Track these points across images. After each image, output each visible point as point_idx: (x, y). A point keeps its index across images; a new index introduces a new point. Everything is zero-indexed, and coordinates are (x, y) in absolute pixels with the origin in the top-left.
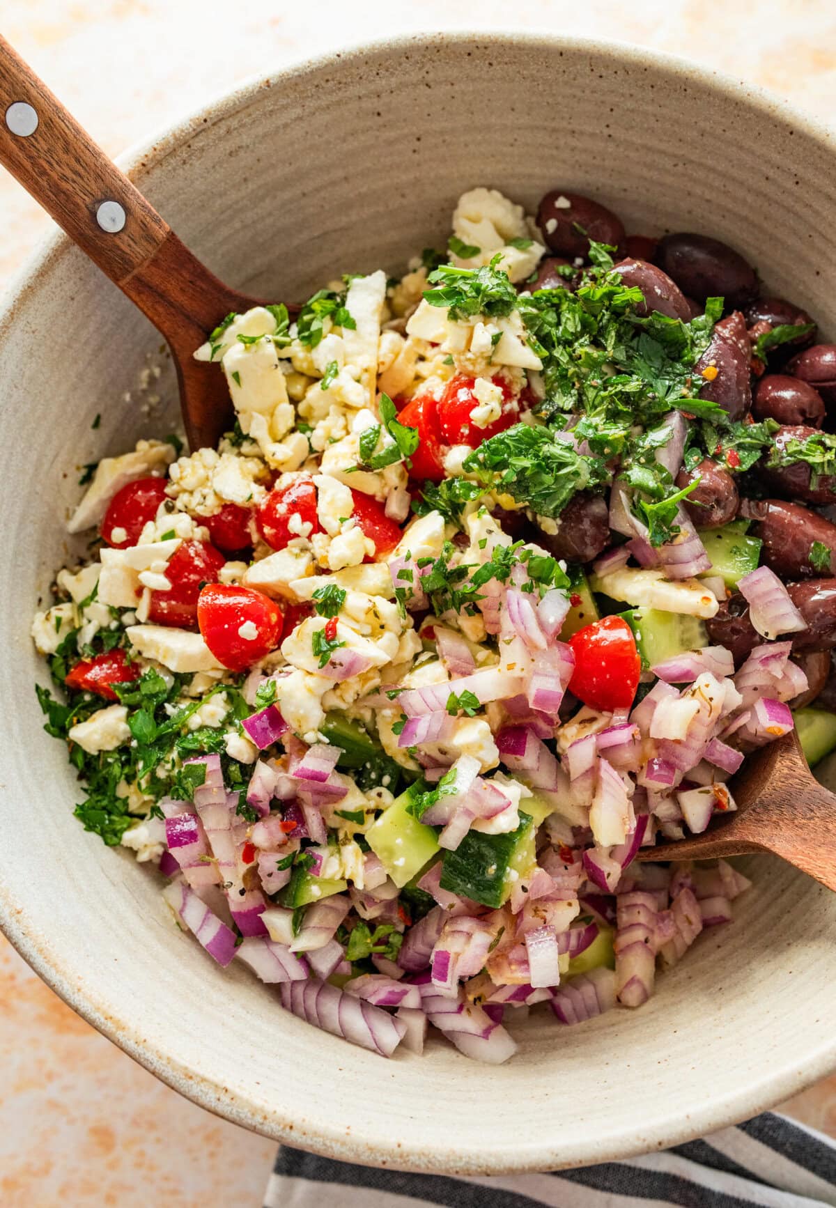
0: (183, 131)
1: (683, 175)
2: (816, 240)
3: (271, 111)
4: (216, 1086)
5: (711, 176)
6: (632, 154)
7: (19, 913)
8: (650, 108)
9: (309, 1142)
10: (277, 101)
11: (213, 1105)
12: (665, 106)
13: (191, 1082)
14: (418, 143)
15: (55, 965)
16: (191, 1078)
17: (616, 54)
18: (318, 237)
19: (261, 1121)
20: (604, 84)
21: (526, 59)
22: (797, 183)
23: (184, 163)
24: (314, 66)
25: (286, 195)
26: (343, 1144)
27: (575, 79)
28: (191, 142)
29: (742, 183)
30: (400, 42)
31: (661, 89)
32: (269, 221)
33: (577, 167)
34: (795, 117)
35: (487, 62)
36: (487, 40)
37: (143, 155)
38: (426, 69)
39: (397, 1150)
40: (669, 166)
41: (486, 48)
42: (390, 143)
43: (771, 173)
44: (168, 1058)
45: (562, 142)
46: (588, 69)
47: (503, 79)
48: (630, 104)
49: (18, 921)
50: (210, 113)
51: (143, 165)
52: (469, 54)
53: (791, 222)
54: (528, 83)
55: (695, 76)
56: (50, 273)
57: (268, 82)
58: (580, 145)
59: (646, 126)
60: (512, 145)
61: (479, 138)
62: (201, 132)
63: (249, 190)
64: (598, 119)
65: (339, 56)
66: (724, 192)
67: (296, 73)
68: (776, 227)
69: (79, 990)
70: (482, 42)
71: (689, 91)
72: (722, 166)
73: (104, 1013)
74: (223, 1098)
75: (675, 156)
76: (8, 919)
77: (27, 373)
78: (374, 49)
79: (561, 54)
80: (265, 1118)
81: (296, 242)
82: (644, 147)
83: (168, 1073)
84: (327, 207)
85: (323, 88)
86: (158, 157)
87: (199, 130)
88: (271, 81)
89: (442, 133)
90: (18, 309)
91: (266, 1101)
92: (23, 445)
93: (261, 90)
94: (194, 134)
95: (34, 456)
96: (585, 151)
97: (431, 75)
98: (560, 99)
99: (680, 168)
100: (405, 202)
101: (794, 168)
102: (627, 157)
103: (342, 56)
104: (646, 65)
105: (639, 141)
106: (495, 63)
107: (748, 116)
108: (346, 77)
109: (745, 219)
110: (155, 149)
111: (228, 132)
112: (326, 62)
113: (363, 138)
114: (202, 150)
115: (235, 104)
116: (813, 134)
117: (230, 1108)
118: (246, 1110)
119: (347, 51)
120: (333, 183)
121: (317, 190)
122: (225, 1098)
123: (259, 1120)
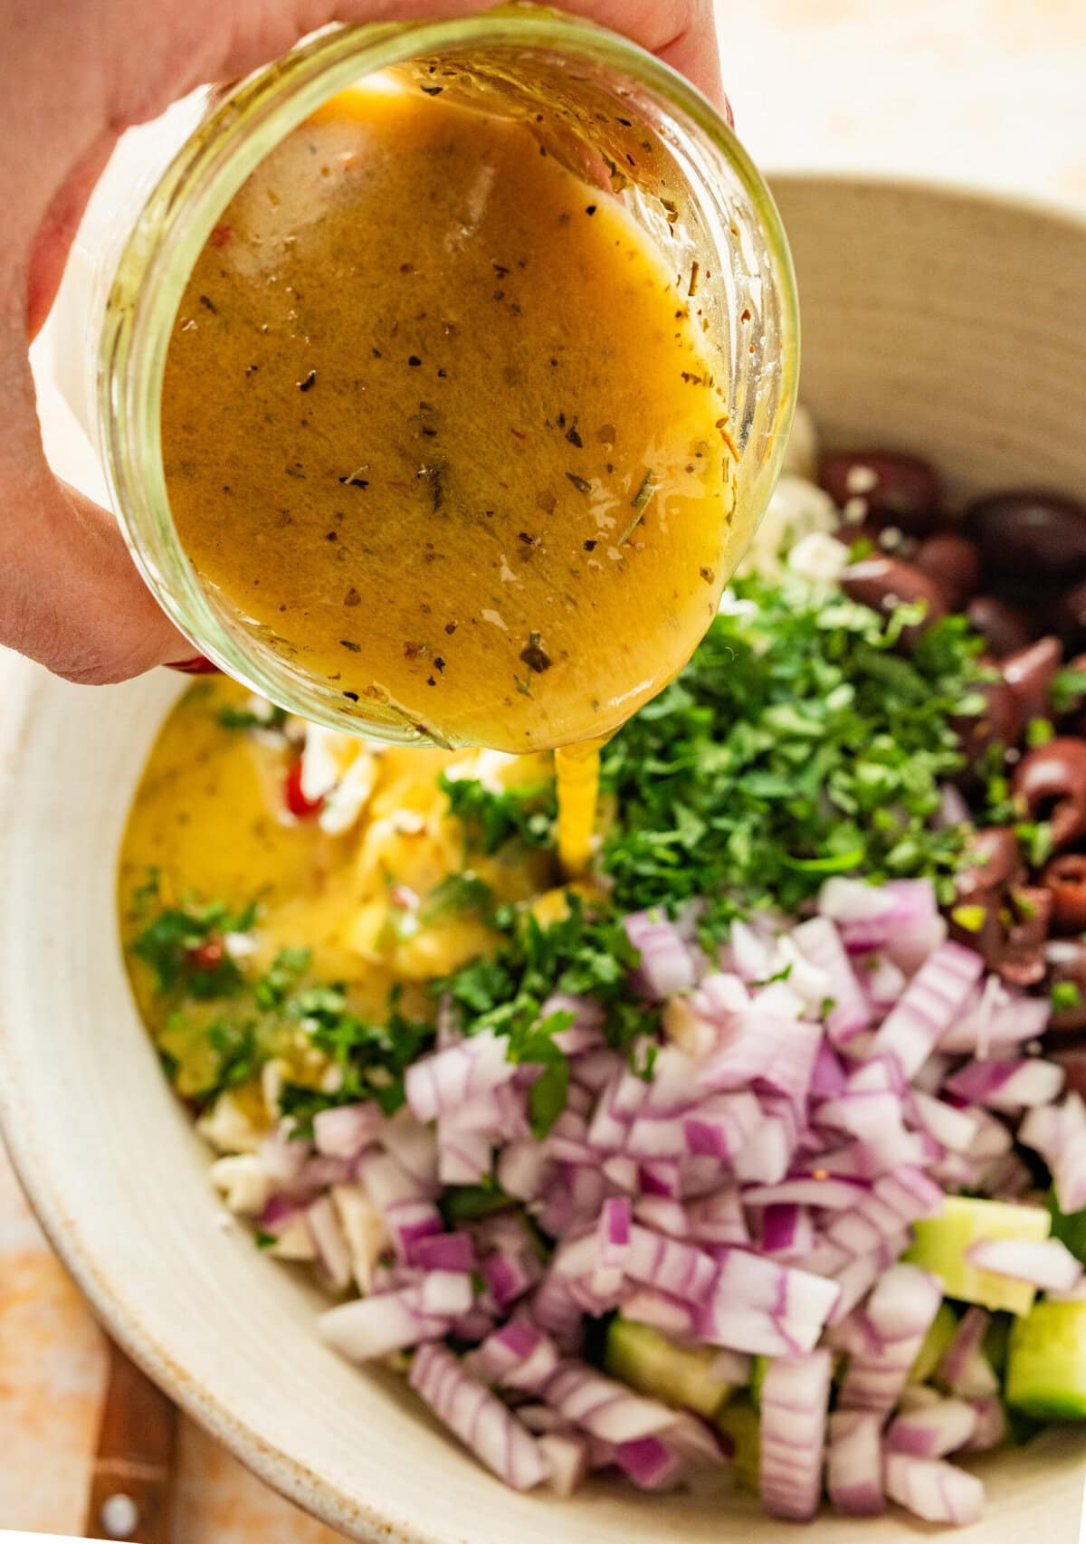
11: (290, 1490)
16: (264, 1451)
44: (240, 1423)
74: (303, 1482)
80: (356, 1514)
91: (359, 1492)
117: (311, 1497)
118: (332, 1501)
122: (307, 1483)
123: (348, 1514)
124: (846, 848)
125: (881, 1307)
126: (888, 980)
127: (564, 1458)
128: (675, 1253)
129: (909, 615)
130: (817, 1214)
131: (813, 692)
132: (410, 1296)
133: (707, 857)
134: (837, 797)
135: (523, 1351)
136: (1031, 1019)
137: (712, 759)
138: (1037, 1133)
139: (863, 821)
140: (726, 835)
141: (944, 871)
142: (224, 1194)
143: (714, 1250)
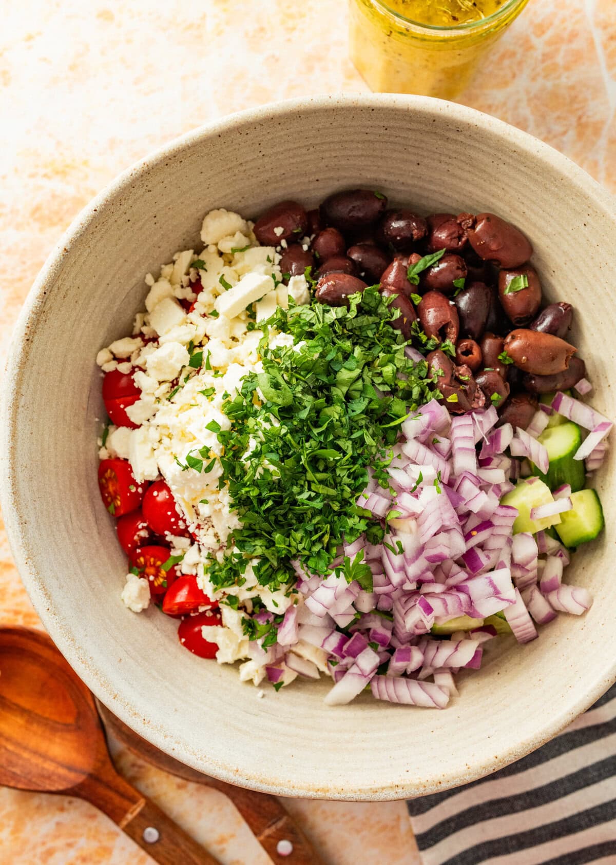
0: (36, 307)
1: (315, 152)
2: (410, 150)
3: (75, 262)
4: (391, 787)
5: (332, 145)
6: (280, 157)
7: (237, 771)
8: (282, 133)
9: (453, 784)
10: (75, 255)
11: (395, 797)
12: (290, 128)
13: (378, 794)
14: (156, 219)
15: (273, 784)
16: (376, 792)
17: (250, 120)
18: (125, 298)
19: (424, 789)
20: (250, 136)
21: (200, 148)
22: (386, 129)
23: (45, 321)
24: (86, 225)
25: (99, 292)
26: (470, 774)
27: (232, 142)
28: (44, 310)
29: (352, 141)
30: (125, 182)
31: (285, 123)
32: (97, 310)
33: (250, 177)
34: (371, 101)
35: (179, 162)
36: (174, 152)
37: (24, 335)
38: (145, 185)
39: (496, 760)
40: (306, 152)
41: (175, 157)
42: (141, 229)
43: (368, 131)
44: (359, 790)
45: (236, 171)
46: (238, 135)
47: (191, 164)
48: (269, 137)
49: (240, 776)
50: (45, 288)
51: (28, 340)
52: (167, 165)
53: (390, 147)
54: (206, 158)
55: (302, 108)
56: (17, 432)
57: (65, 249)
58: (247, 167)
59: (283, 141)
60: (208, 188)
61: (188, 195)
62: (46, 301)
63: (80, 305)
64: (253, 152)
65: (95, 210)
66: (344, 149)
67: (78, 235)
68: (382, 152)
69: (293, 787)
70: (171, 155)
71: (302, 116)
72: (337, 139)
73: (313, 790)
74: (398, 791)
75: (305, 146)
76: (234, 778)
77: (35, 489)
78: (112, 195)
79: (220, 136)
80: (425, 787)
81: (115, 310)
82: (285, 150)
83: (363, 797)
84: (122, 281)
85: (96, 231)
86: (33, 330)
87: (44, 300)
88: (67, 248)
89: (166, 206)
90: (14, 463)
91: (419, 778)
92: (55, 526)
93: (65, 257)
94: (43, 304)
95: (62, 526)
96: (252, 168)
97: (150, 186)
98: (227, 154)
99: (312, 149)
100: (161, 249)
101: (381, 124)
102: (278, 159)
103: (97, 209)
104: (271, 117)
105: (282, 149)
106: (182, 160)
107: (343, 112)
108: (105, 218)
109: (362, 155)
110: (28, 327)
111: (59, 289)
112: (90, 219)
113: (125, 237)
114: (51, 308)
115: (55, 273)
116: (386, 106)
117: (405, 793)
118: (413, 789)
119: (98, 205)
120: (120, 268)
121: (114, 277)
122: (400, 790)
123: (422, 789)
124: (398, 406)
125: (518, 558)
126: (444, 444)
127: (446, 680)
128: (450, 600)
129: (356, 299)
130: (482, 546)
131: (347, 356)
132: (354, 670)
133: (359, 451)
134: (381, 388)
135: (407, 657)
136: (492, 417)
137: (335, 412)
138: (517, 451)
139: (394, 391)
140: (362, 439)
141: (432, 387)
142: (250, 682)
143: (458, 588)
